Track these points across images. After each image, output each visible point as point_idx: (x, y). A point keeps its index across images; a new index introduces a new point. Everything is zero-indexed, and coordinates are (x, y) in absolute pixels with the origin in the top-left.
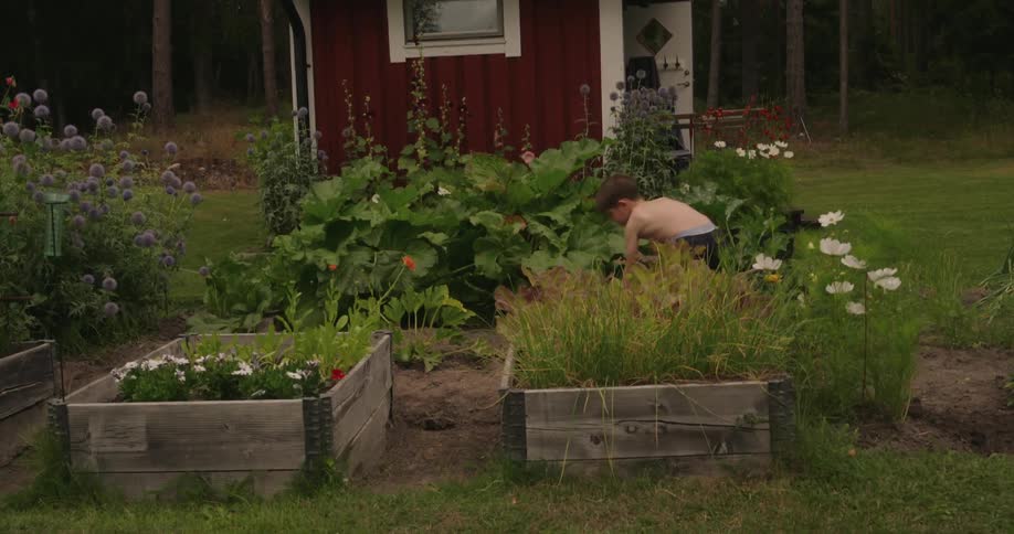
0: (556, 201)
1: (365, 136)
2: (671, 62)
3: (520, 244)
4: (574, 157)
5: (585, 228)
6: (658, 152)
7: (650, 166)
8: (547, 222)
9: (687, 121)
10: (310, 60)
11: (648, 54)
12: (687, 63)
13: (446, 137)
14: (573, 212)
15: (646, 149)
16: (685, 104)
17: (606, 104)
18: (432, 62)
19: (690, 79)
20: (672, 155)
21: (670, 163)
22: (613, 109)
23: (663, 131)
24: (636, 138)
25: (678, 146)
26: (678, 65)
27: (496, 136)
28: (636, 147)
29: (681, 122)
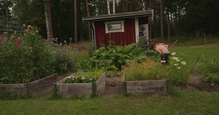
0: (130, 52)
1: (102, 43)
2: (145, 33)
3: (125, 58)
4: (132, 46)
5: (134, 56)
6: (144, 45)
7: (143, 47)
8: (129, 55)
9: (148, 41)
10: (95, 33)
11: (142, 32)
12: (148, 33)
13: (114, 44)
14: (132, 54)
15: (143, 45)
16: (148, 38)
17: (136, 38)
18: (112, 33)
19: (148, 35)
20: (146, 45)
21: (146, 46)
22: (138, 39)
23: (145, 42)
24: (141, 43)
25: (147, 44)
26: (146, 33)
27: (121, 43)
28: (141, 44)
29: (147, 41)
